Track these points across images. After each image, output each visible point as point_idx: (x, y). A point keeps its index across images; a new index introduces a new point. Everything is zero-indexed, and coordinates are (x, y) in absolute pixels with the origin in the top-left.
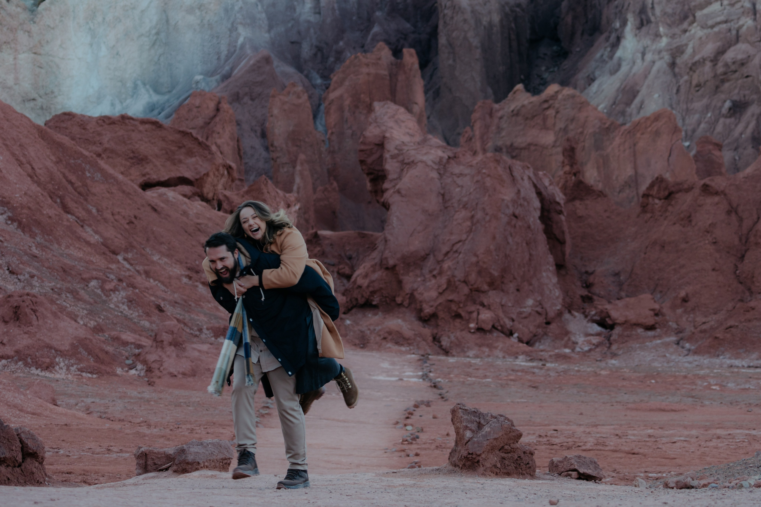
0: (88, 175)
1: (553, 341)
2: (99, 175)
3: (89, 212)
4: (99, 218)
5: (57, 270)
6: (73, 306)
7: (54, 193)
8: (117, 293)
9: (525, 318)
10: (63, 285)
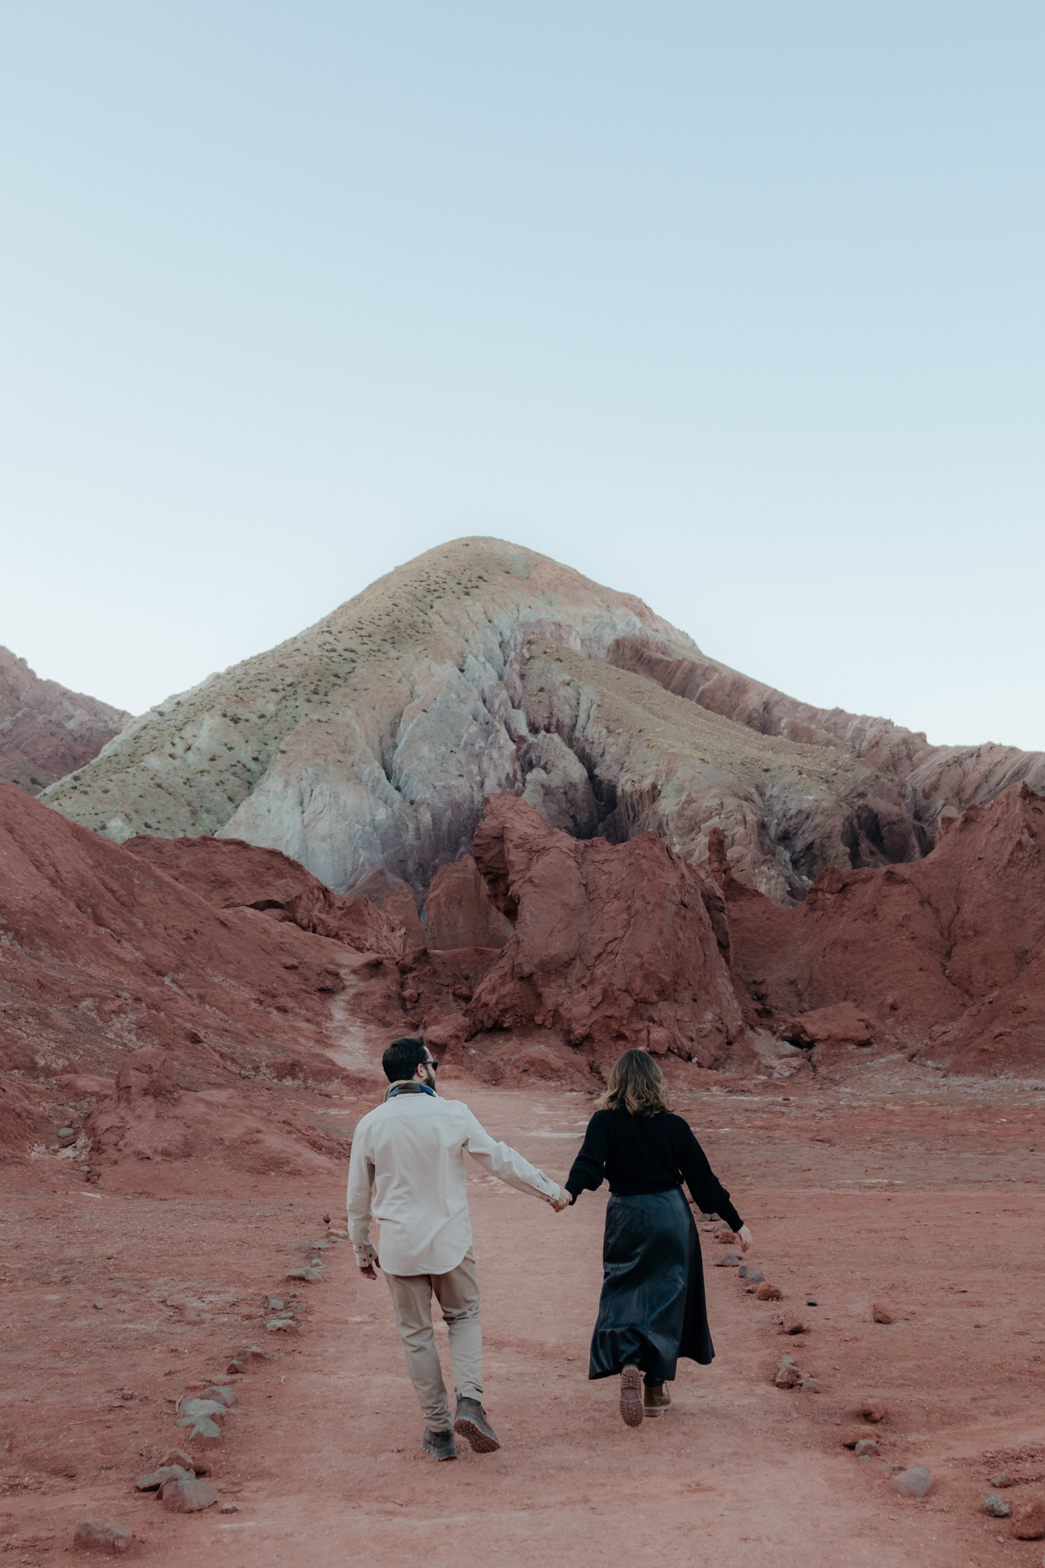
0: (137, 882)
1: (740, 1065)
2: (152, 883)
3: (132, 925)
4: (146, 932)
5: (27, 984)
6: (33, 1036)
7: (84, 901)
8: (123, 1015)
9: (705, 1036)
10: (25, 1004)
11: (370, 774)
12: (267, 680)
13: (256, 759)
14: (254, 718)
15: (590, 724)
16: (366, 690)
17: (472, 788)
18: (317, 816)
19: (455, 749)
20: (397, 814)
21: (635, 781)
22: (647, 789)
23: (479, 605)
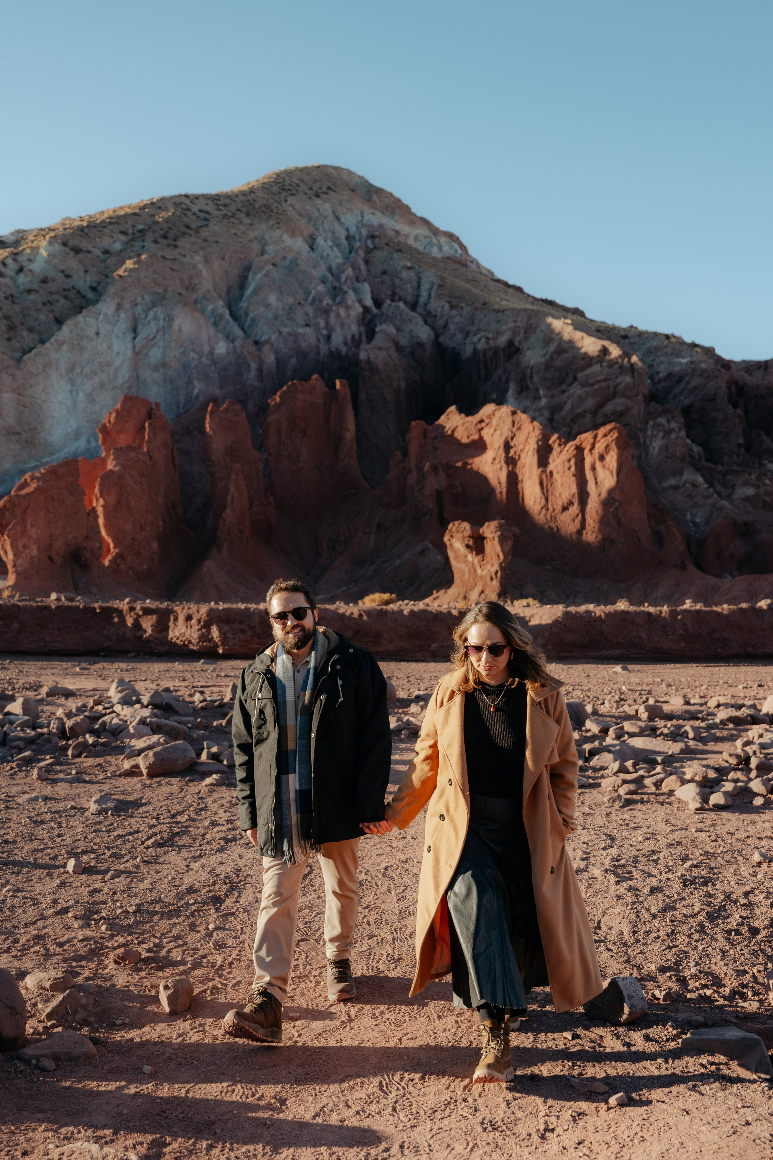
11: (213, 311)
12: (118, 224)
13: (93, 289)
14: (97, 252)
15: (432, 300)
16: (217, 242)
17: (318, 339)
18: (150, 342)
19: (302, 302)
20: (239, 351)
21: (488, 338)
22: (502, 346)
23: (327, 206)
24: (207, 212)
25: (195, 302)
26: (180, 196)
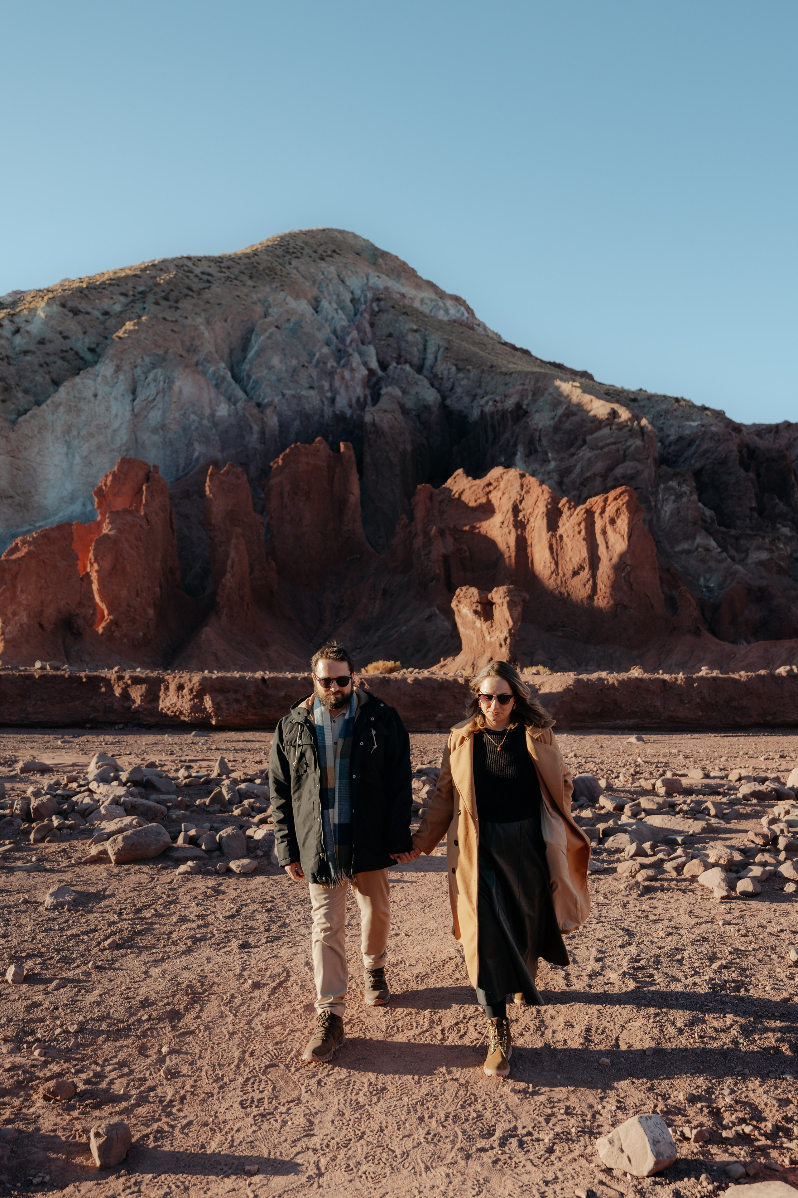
11: (214, 373)
12: (118, 285)
13: (92, 350)
14: (97, 313)
15: (439, 363)
16: (219, 304)
17: (323, 402)
18: (150, 404)
19: (306, 364)
20: (241, 413)
21: (495, 401)
22: (510, 409)
23: (332, 269)
24: (209, 275)
25: (197, 364)
26: (182, 258)
